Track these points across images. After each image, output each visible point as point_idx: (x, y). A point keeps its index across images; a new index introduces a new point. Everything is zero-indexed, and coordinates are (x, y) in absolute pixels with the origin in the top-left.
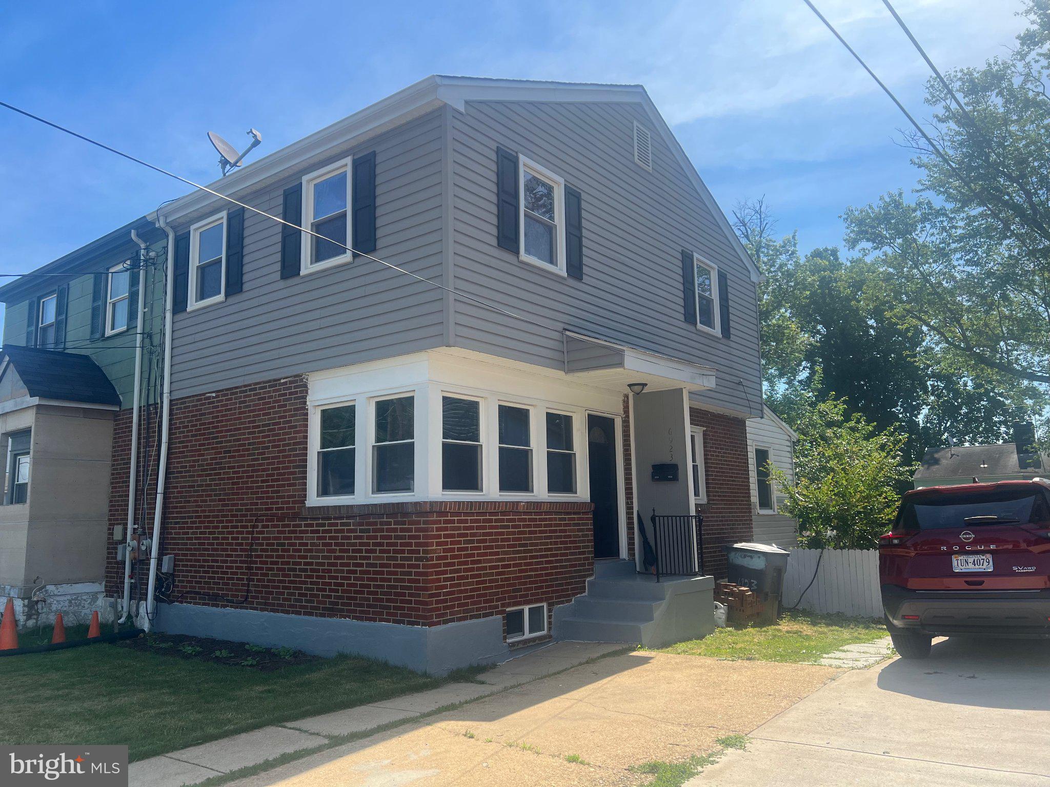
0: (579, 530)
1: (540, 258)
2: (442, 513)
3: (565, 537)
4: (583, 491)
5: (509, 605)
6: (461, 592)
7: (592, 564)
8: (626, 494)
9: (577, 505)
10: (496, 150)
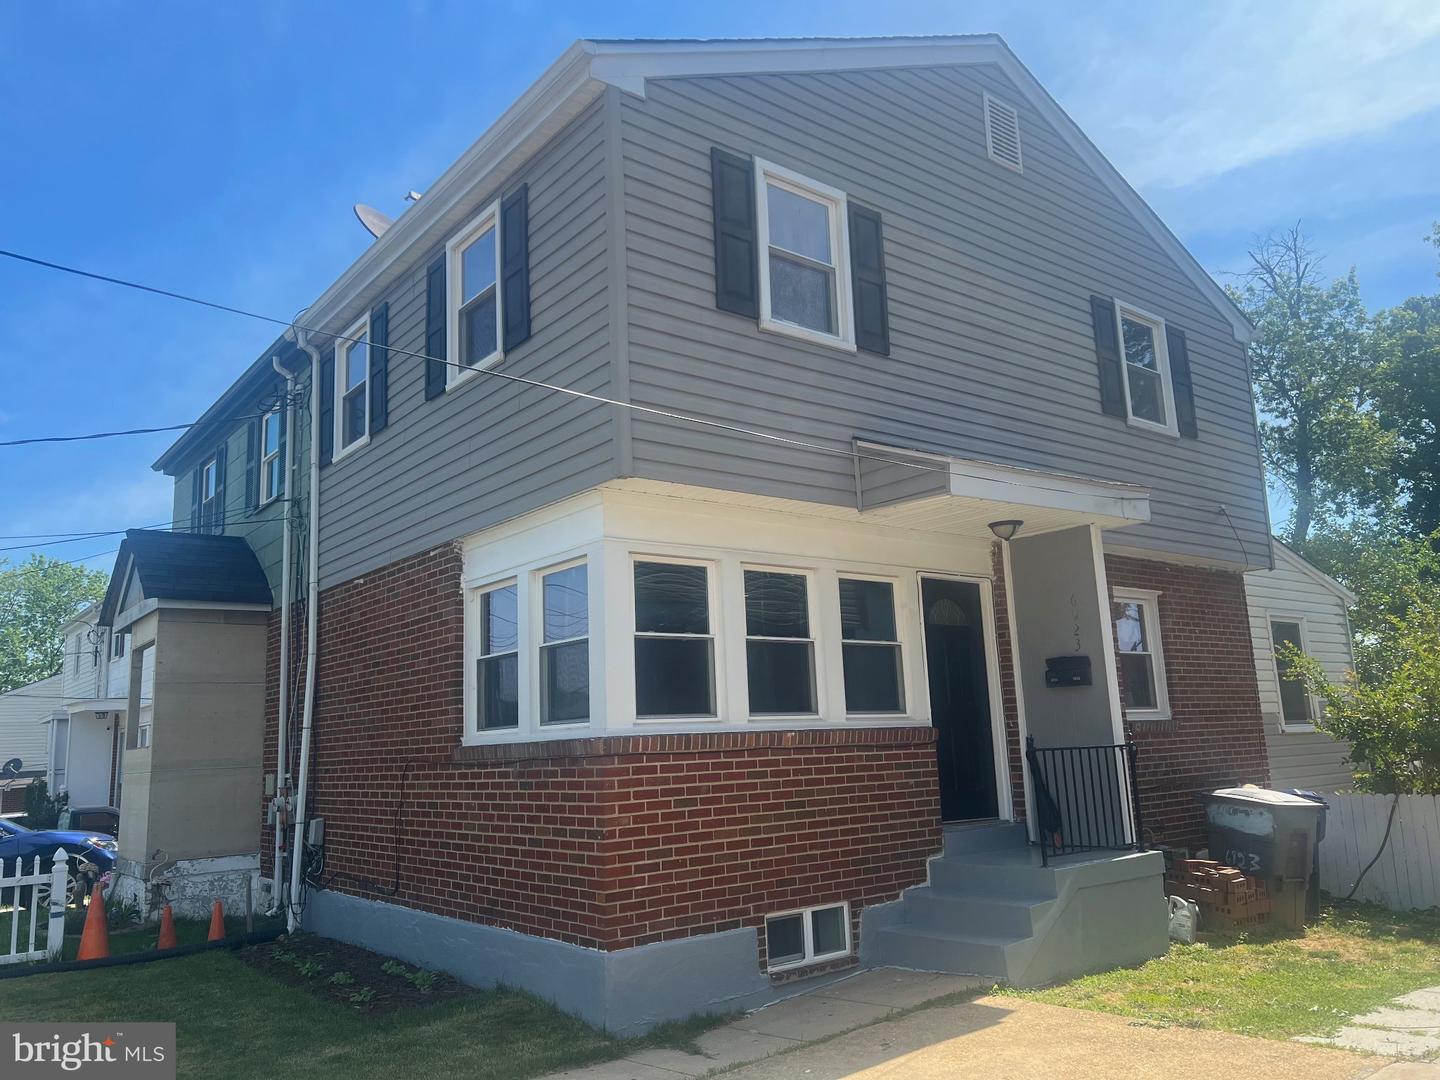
0: (909, 776)
1: (802, 323)
2: (627, 757)
3: (881, 787)
4: (917, 705)
5: (771, 908)
6: (672, 888)
7: (939, 832)
8: (1006, 709)
9: (902, 732)
10: (709, 152)
